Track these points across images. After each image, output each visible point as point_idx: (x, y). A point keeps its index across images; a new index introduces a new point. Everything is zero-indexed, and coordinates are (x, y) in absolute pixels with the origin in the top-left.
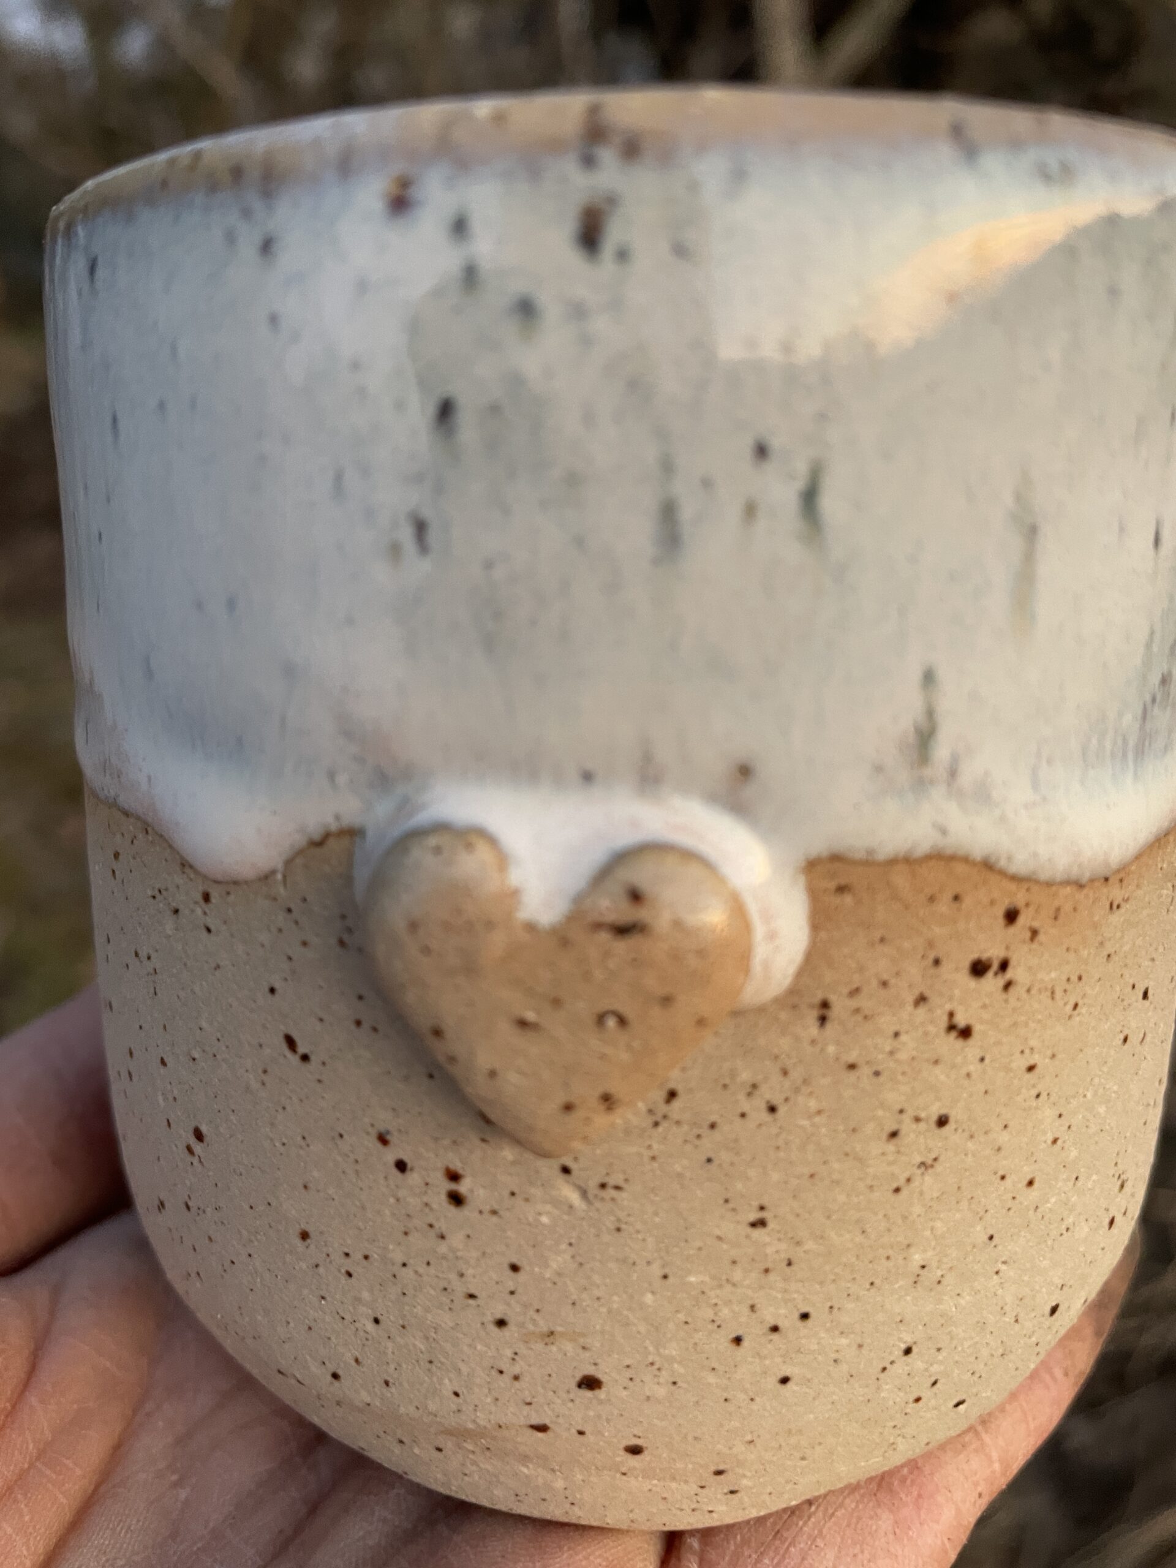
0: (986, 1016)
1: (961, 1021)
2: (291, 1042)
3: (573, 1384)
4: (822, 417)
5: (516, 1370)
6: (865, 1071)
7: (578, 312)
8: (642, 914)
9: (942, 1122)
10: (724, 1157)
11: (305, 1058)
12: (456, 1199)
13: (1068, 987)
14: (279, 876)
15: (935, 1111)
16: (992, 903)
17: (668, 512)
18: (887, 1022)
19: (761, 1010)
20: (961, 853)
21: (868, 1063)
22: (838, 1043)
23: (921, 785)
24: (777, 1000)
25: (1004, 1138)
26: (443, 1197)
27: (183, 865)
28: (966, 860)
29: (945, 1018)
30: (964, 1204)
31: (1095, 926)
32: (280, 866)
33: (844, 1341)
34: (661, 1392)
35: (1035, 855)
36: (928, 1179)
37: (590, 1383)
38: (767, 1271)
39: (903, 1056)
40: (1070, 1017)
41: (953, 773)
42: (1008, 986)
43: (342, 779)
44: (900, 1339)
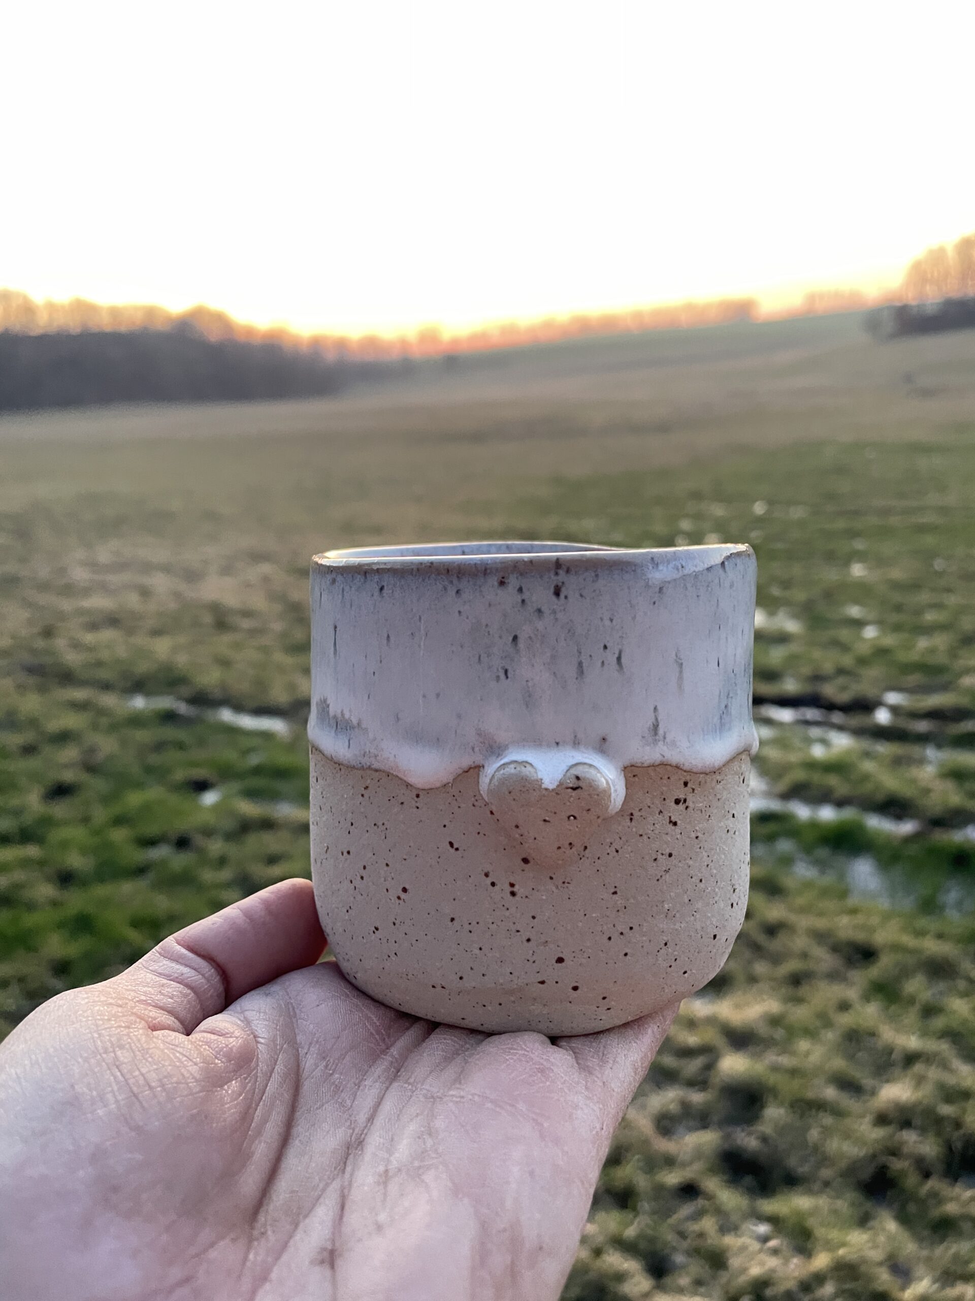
0: (681, 817)
1: (673, 819)
2: (451, 844)
3: (554, 961)
4: (621, 637)
5: (534, 958)
6: (645, 837)
7: (554, 612)
8: (581, 784)
9: (670, 855)
10: (602, 869)
11: (457, 849)
12: (513, 894)
13: (706, 809)
14: (450, 785)
15: (668, 851)
16: (680, 779)
17: (580, 664)
18: (651, 820)
19: (612, 817)
20: (669, 763)
21: (646, 834)
22: (636, 827)
23: (655, 742)
24: (617, 813)
25: (691, 862)
26: (509, 894)
27: (407, 786)
28: (670, 765)
29: (668, 818)
30: (680, 887)
31: (713, 788)
32: (451, 781)
33: (644, 938)
34: (584, 961)
35: (691, 763)
36: (667, 876)
37: (560, 960)
38: (618, 911)
39: (657, 832)
40: (708, 820)
41: (665, 738)
42: (687, 808)
43: (477, 749)
44: (663, 939)
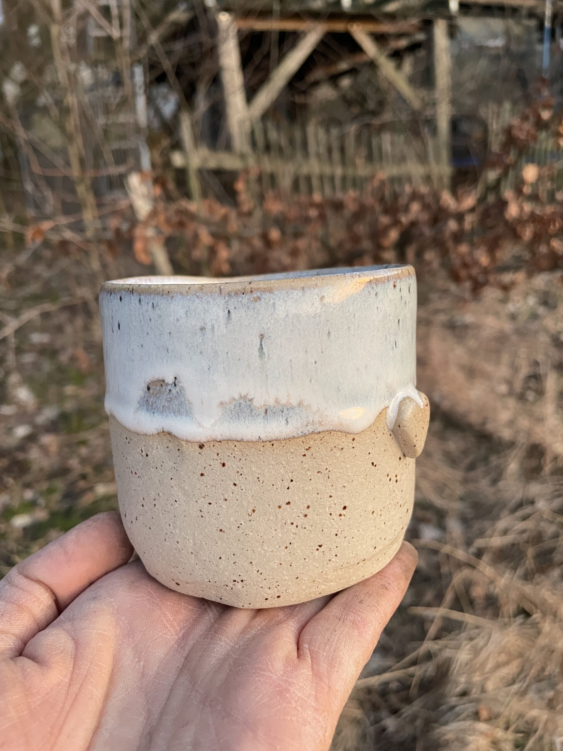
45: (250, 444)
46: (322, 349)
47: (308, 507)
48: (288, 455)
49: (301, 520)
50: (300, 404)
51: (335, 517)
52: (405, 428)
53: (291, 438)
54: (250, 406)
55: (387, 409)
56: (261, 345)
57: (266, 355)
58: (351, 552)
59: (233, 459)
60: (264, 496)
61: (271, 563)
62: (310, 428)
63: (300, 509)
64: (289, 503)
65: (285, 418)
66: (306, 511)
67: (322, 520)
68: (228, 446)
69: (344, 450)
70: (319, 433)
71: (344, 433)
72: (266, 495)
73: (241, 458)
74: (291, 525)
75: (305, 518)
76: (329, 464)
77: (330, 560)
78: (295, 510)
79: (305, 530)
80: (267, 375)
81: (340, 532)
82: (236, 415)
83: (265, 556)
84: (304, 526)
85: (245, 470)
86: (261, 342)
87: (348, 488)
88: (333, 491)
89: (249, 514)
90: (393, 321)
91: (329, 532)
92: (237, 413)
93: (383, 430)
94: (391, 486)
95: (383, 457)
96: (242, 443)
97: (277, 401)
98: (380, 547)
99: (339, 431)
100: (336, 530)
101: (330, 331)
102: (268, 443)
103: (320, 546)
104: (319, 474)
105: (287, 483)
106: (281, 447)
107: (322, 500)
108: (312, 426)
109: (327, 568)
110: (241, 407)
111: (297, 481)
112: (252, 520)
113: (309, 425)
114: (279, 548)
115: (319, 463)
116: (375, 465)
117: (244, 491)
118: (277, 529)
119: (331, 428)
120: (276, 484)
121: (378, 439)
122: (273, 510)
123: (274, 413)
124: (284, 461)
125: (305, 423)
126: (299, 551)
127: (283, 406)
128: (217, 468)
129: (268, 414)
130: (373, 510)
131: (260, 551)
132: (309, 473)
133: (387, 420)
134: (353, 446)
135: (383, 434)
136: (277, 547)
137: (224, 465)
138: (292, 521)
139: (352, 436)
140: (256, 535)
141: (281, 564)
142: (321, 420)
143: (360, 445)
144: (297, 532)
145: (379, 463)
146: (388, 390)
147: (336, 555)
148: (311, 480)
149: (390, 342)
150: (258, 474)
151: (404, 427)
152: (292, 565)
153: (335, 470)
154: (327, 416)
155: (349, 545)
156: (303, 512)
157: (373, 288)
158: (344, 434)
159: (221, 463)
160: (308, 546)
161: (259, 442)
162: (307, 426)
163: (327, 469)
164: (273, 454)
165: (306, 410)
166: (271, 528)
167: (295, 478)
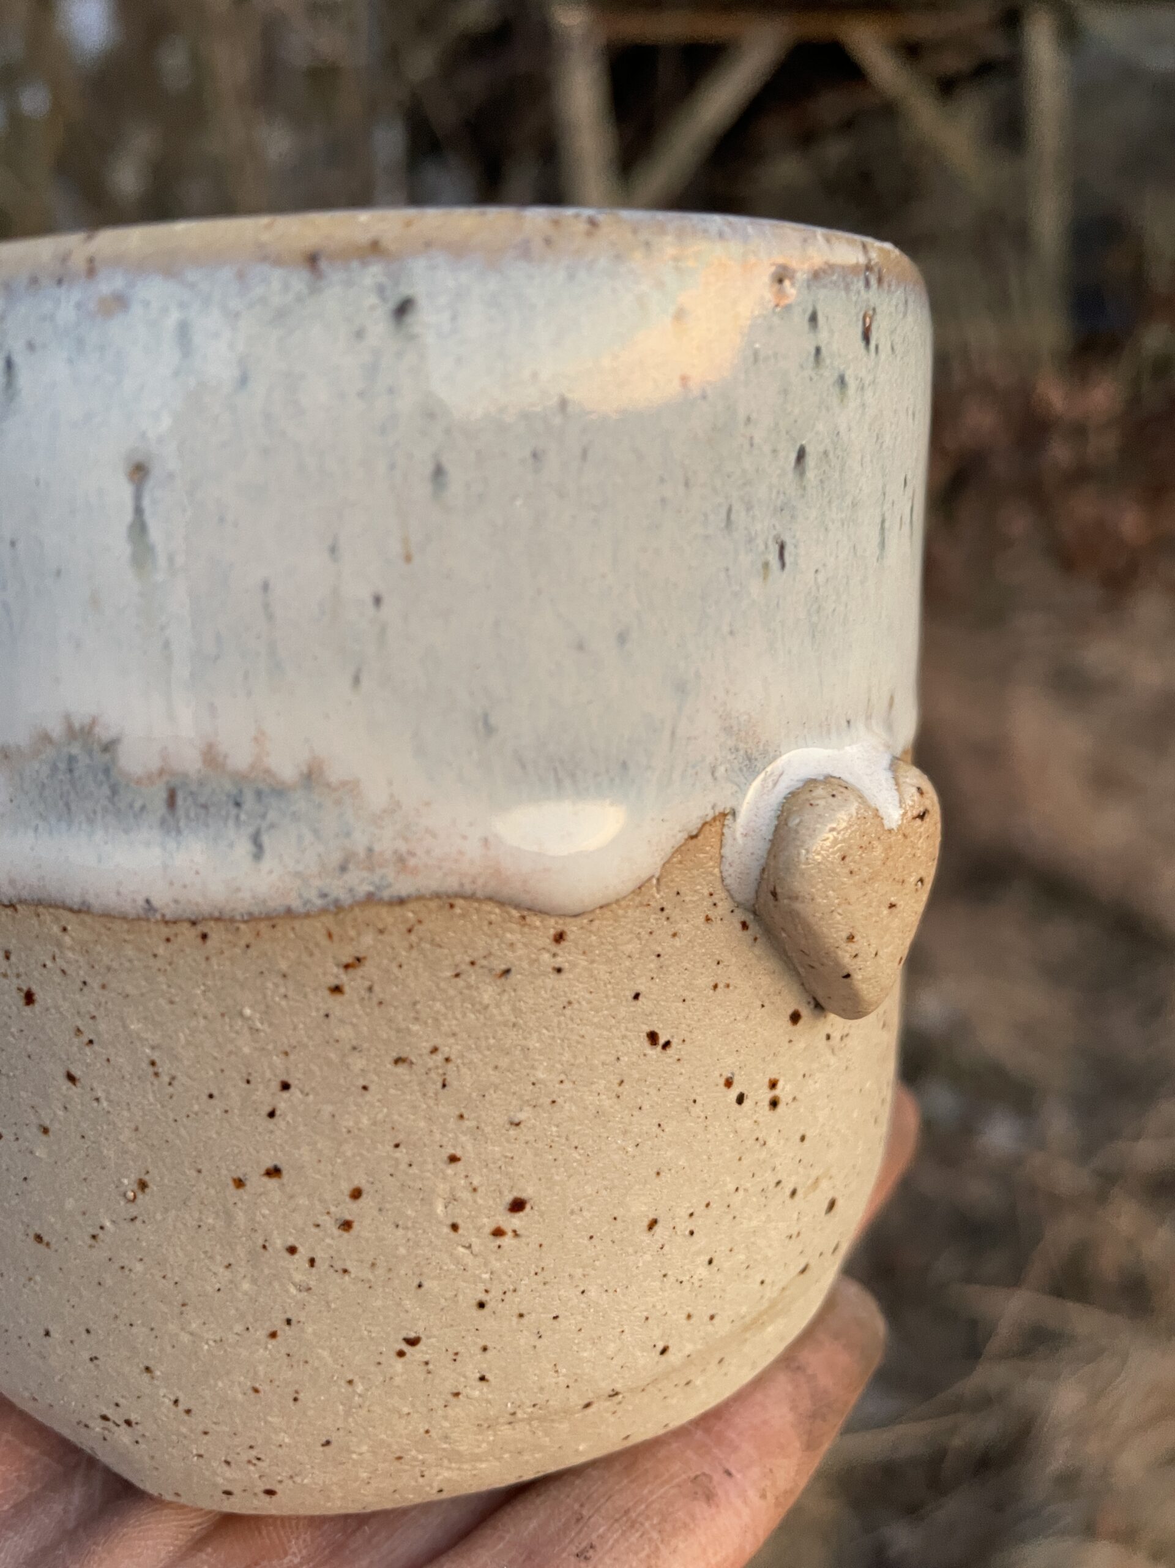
2: (652, 1037)
3: (824, 1213)
5: (799, 1225)
11: (667, 1046)
12: (774, 1104)
26: (767, 1108)
32: (656, 872)
37: (831, 1204)
45: (117, 926)
46: (405, 541)
47: (356, 1194)
48: (270, 985)
49: (328, 1241)
50: (312, 777)
51: (474, 1240)
52: (798, 906)
53: (278, 917)
54: (107, 771)
55: (729, 821)
56: (138, 511)
57: (162, 561)
58: (550, 1366)
59: (57, 978)
60: (179, 1136)
61: (220, 1384)
62: (359, 882)
63: (321, 1201)
64: (274, 1172)
65: (251, 830)
66: (348, 1210)
67: (417, 1244)
68: (40, 925)
69: (515, 977)
70: (401, 901)
71: (517, 907)
72: (183, 1132)
73: (88, 980)
74: (287, 1255)
75: (346, 1235)
76: (445, 1029)
77: (457, 1394)
78: (303, 1201)
79: (347, 1278)
80: (167, 645)
81: (495, 1293)
82: (61, 804)
83: (196, 1353)
84: (339, 1265)
85: (102, 1026)
86: (138, 497)
87: (534, 1127)
88: (463, 1138)
89: (125, 1195)
90: (767, 449)
91: (449, 1294)
92: (61, 797)
93: (707, 903)
94: (748, 1124)
95: (707, 1011)
96: (88, 919)
97: (211, 757)
98: (689, 1348)
99: (490, 899)
100: (481, 1287)
101: (448, 467)
102: (185, 927)
103: (413, 1342)
104: (401, 1069)
105: (265, 1095)
106: (238, 951)
107: (414, 1170)
108: (365, 874)
109: (445, 1418)
110: (77, 774)
111: (307, 1089)
112: (140, 1218)
113: (351, 866)
114: (246, 1334)
115: (403, 1025)
116: (662, 1041)
117: (105, 1104)
118: (232, 1261)
119: (452, 884)
120: (221, 1093)
121: (677, 942)
122: (212, 1191)
123: (205, 807)
124: (252, 1007)
125: (336, 858)
126: (325, 1354)
127: (240, 779)
128: (10, 1007)
129: (181, 811)
130: (652, 1216)
131: (176, 1335)
132: (358, 1063)
133: (727, 867)
134: (559, 961)
135: (708, 919)
136: (239, 1328)
137: (29, 998)
138: (291, 1241)
139: (553, 926)
140: (158, 1277)
141: (256, 1391)
142: (403, 847)
143: (593, 962)
144: (312, 1284)
145: (684, 1034)
146: (731, 743)
147: (482, 1379)
148: (365, 1088)
149: (751, 540)
150: (153, 1048)
151: (796, 898)
152: (301, 1396)
153: (476, 1057)
154: (434, 836)
155: (538, 1343)
156: (333, 1209)
157: (660, 285)
158: (515, 913)
159: (20, 989)
160: (361, 1338)
161: (148, 920)
162: (343, 869)
163: (435, 1050)
164: (205, 975)
165: (338, 802)
166: (211, 1258)
167: (299, 1076)
